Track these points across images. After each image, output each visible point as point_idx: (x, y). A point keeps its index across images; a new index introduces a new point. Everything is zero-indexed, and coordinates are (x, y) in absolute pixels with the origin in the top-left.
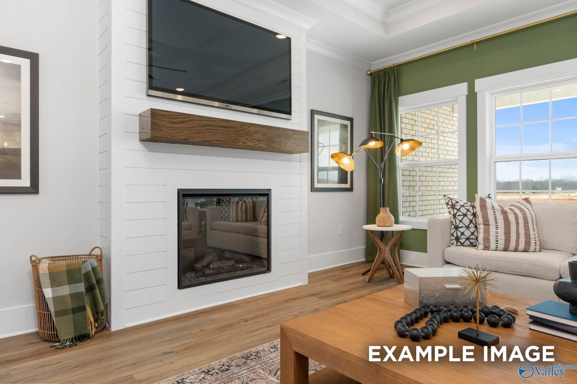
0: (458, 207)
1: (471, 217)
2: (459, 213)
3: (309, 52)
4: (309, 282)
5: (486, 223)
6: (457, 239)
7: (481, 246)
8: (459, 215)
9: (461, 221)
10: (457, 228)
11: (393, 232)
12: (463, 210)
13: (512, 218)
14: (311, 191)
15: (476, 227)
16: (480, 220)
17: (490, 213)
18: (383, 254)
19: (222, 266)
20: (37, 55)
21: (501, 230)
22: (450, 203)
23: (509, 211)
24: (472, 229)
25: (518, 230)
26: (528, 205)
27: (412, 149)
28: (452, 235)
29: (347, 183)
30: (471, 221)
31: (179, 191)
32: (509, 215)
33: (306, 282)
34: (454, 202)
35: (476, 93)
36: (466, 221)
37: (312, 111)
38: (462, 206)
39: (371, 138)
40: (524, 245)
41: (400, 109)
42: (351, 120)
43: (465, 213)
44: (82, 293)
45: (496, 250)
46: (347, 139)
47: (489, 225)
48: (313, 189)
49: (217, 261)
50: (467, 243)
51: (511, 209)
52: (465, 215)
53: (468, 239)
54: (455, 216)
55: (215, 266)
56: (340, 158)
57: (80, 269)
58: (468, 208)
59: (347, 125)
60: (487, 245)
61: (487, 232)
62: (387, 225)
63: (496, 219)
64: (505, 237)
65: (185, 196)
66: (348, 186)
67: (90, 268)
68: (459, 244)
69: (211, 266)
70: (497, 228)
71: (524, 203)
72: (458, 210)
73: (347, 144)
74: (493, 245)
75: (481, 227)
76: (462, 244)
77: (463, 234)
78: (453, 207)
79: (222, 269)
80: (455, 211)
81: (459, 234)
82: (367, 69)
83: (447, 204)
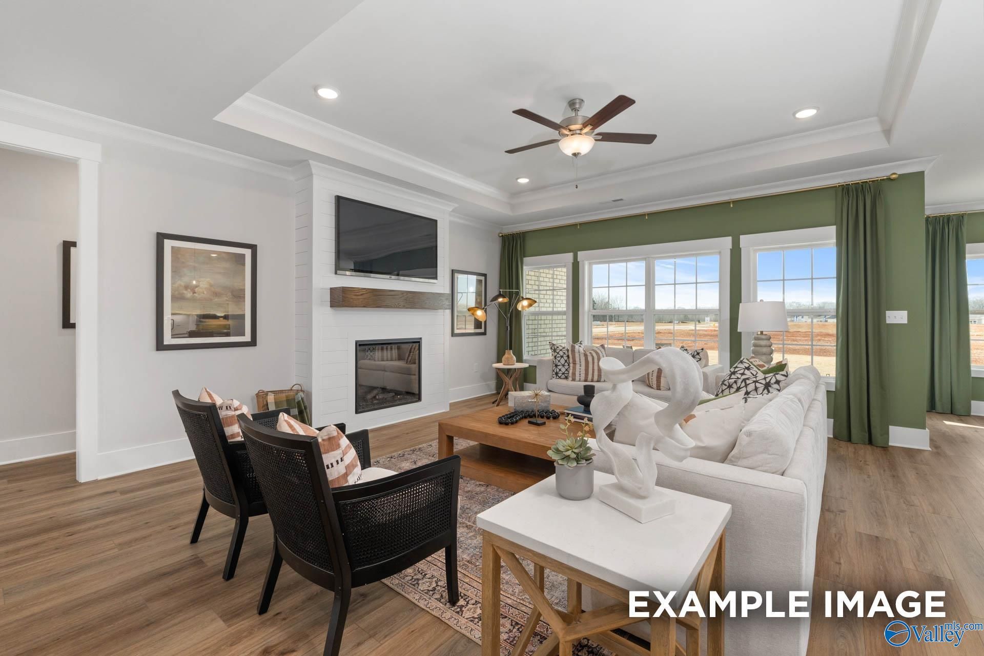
0: (557, 351)
1: (566, 358)
2: (558, 355)
3: (451, 222)
4: (450, 409)
5: (574, 363)
6: (557, 374)
7: (570, 379)
8: (558, 357)
9: (559, 361)
10: (556, 366)
11: (515, 369)
12: (561, 353)
13: (590, 359)
14: (452, 336)
15: (569, 365)
16: (571, 360)
17: (577, 355)
18: (507, 386)
19: (386, 397)
20: (256, 246)
21: (583, 367)
22: (553, 348)
23: (589, 354)
24: (567, 367)
25: (593, 367)
26: (603, 350)
27: (530, 305)
28: (554, 371)
29: (481, 328)
30: (566, 361)
31: (357, 342)
32: (588, 357)
33: (448, 409)
34: (556, 347)
35: (579, 262)
36: (563, 361)
37: (452, 270)
38: (561, 350)
39: (500, 295)
40: (597, 377)
41: (524, 267)
42: (485, 275)
43: (562, 355)
44: (296, 415)
45: (580, 381)
46: (482, 292)
47: (576, 364)
48: (453, 334)
49: (381, 393)
50: (563, 376)
51: (590, 353)
52: (562, 357)
53: (563, 374)
54: (555, 357)
55: (380, 397)
56: (475, 311)
57: (294, 399)
58: (564, 351)
59: (482, 280)
60: (574, 378)
61: (574, 368)
62: (511, 364)
63: (580, 359)
64: (585, 372)
65: (360, 345)
66: (482, 330)
67: (300, 398)
68: (558, 377)
69: (377, 397)
70: (580, 366)
71: (601, 348)
72: (558, 353)
73: (481, 296)
74: (577, 378)
75: (571, 365)
76: (560, 378)
77: (560, 370)
78: (555, 350)
79: (386, 399)
80: (556, 353)
81: (558, 370)
82: (499, 232)
83: (551, 348)
